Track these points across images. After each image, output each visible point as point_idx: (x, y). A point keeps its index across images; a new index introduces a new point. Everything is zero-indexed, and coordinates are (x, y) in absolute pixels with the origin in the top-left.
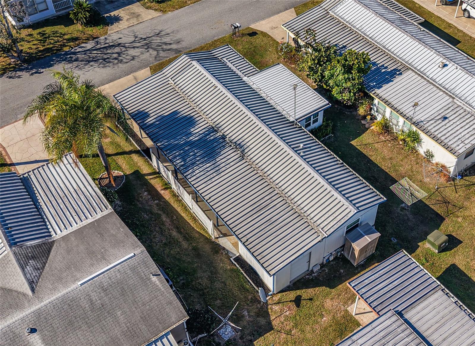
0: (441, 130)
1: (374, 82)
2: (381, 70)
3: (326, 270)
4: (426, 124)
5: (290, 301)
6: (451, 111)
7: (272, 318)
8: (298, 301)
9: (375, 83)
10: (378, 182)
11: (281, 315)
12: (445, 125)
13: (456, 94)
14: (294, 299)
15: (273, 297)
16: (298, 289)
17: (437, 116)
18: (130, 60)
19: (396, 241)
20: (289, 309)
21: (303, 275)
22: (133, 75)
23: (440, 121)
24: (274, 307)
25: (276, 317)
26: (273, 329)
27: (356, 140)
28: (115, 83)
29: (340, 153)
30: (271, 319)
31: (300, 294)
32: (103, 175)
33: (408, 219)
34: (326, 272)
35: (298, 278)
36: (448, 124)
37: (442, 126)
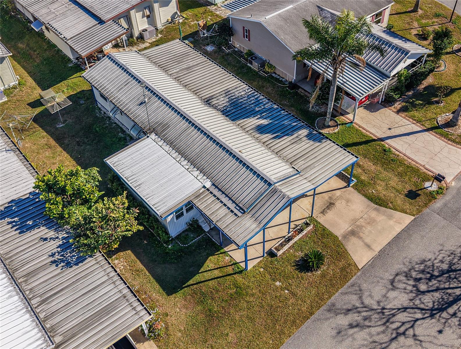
18: (396, 281)
22: (375, 251)
28: (390, 236)
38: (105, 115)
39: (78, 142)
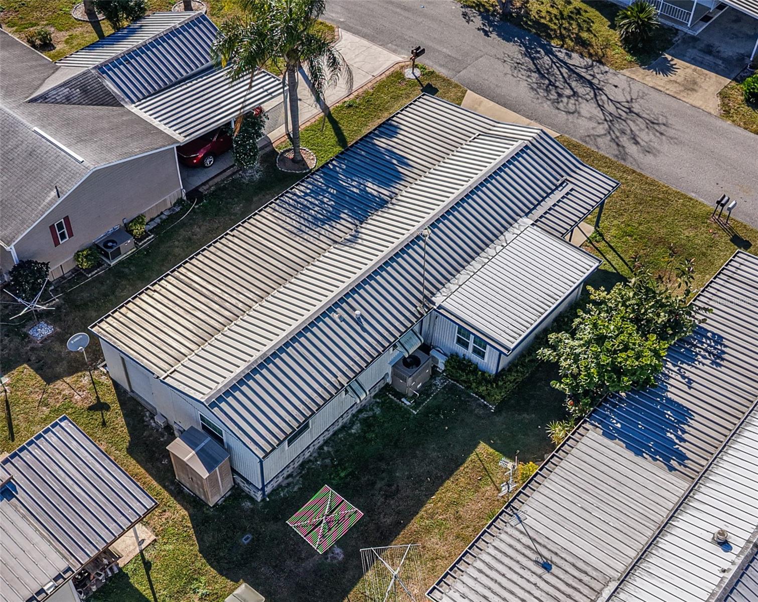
0: (507, 561)
1: (620, 423)
2: (668, 432)
3: (163, 437)
4: (517, 529)
5: (98, 397)
6: (575, 577)
7: (68, 380)
8: (100, 406)
9: (619, 425)
10: (386, 499)
11: (73, 389)
12: (524, 567)
13: (635, 581)
14: (102, 401)
15: (105, 375)
16: (123, 404)
17: (549, 550)
18: (567, 110)
19: (246, 542)
20: (83, 400)
21: (149, 408)
23: (534, 557)
24: (86, 378)
25: (68, 384)
26: (48, 383)
27: (491, 450)
29: (447, 428)
30: (64, 379)
31: (112, 408)
32: (305, 150)
33: (302, 559)
34: (159, 439)
35: (143, 402)
36: (529, 573)
37: (518, 562)
38: (295, 474)
39: (386, 497)
